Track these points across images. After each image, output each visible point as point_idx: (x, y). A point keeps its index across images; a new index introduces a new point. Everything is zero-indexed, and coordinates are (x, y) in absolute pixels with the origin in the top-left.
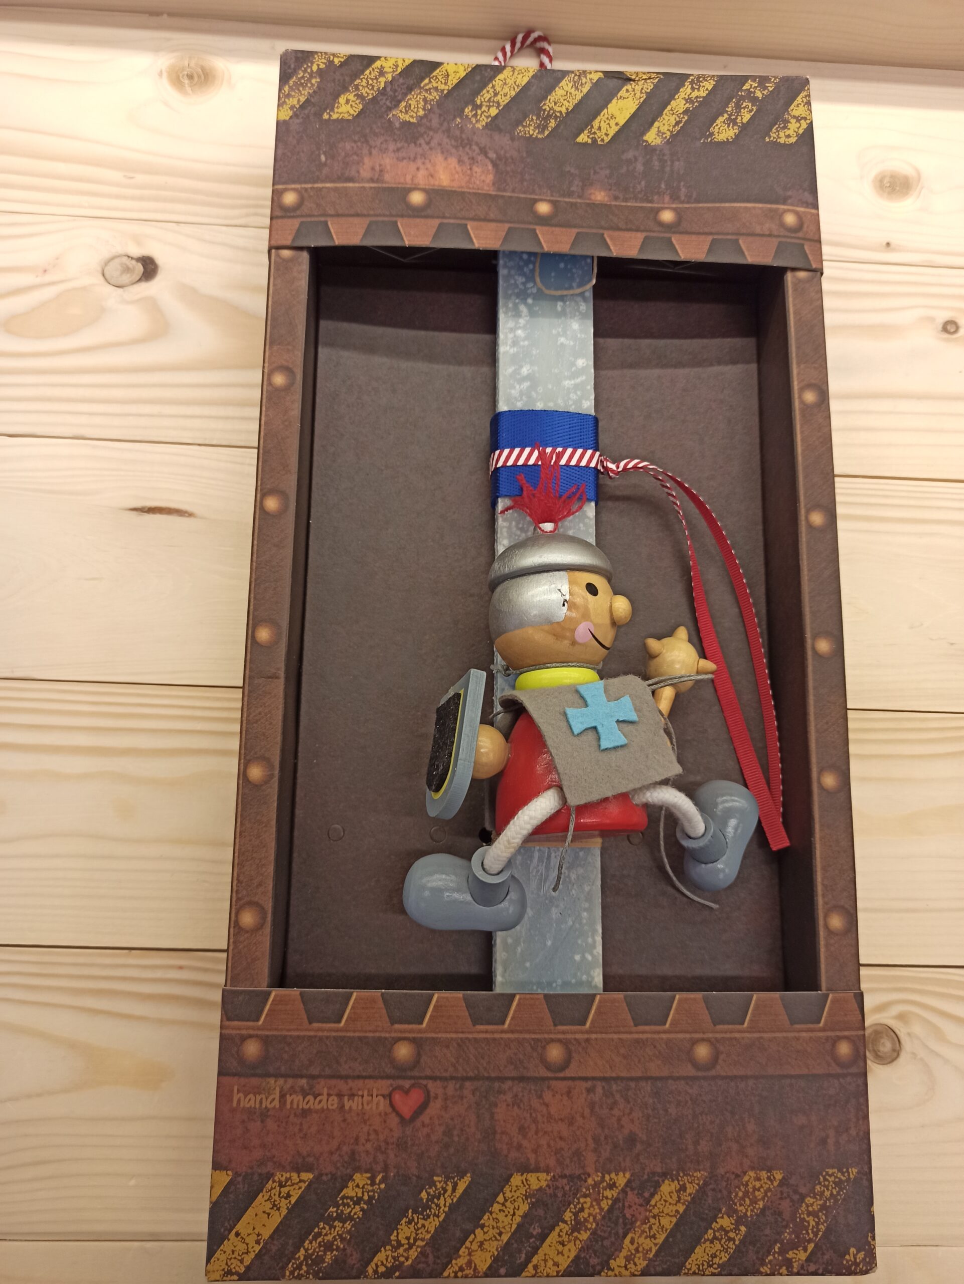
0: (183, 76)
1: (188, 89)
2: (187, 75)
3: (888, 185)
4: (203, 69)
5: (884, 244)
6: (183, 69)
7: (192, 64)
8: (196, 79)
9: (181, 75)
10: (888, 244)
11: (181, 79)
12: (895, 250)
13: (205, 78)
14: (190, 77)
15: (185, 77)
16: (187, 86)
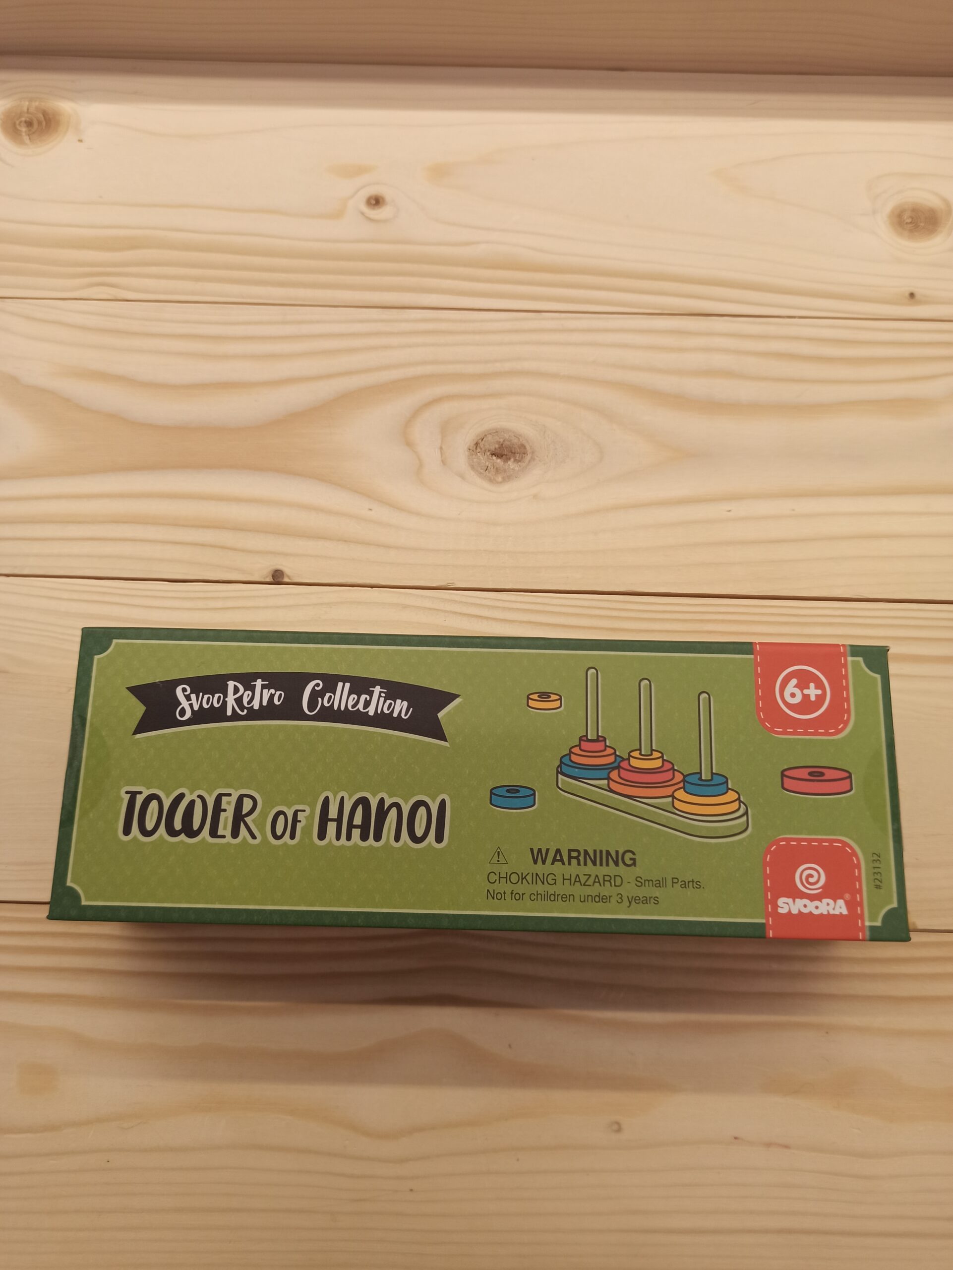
0: (21, 122)
1: (26, 138)
2: (26, 122)
3: (909, 220)
4: (45, 113)
5: (907, 294)
6: (20, 115)
7: (32, 110)
8: (36, 126)
9: (17, 122)
10: (912, 295)
11: (18, 127)
12: (920, 303)
13: (46, 124)
14: (29, 124)
15: (23, 124)
16: (24, 134)
